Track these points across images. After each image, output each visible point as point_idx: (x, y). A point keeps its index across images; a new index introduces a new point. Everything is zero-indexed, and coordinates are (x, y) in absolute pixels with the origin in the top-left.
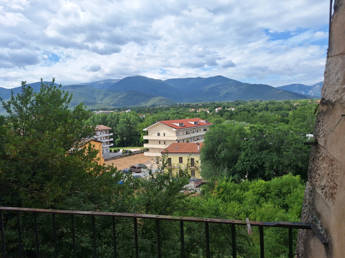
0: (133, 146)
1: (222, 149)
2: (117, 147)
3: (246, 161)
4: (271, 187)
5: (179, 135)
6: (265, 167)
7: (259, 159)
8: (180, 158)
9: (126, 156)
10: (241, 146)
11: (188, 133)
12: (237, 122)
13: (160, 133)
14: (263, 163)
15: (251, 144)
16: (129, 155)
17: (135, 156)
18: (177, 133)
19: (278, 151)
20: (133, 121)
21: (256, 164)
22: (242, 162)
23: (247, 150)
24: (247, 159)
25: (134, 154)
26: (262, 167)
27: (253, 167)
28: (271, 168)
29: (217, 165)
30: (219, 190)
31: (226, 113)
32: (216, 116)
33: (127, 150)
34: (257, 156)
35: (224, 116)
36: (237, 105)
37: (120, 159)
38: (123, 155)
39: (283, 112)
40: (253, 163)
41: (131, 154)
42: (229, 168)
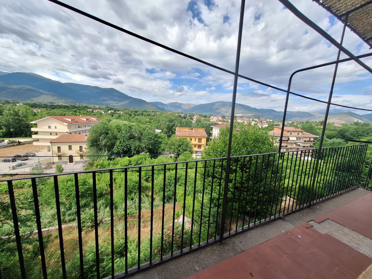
0: (23, 137)
1: (103, 139)
2: (2, 138)
3: (120, 146)
4: (132, 161)
5: (70, 128)
6: (132, 149)
7: (128, 144)
8: (70, 147)
9: (13, 145)
10: (117, 137)
11: (80, 127)
12: (122, 121)
13: (50, 126)
14: (131, 147)
15: (123, 135)
16: (17, 145)
17: (24, 146)
18: (69, 127)
19: (140, 139)
20: (22, 114)
21: (126, 147)
22: (117, 147)
23: (120, 140)
24: (120, 145)
25: (24, 144)
26: (129, 149)
27: (124, 150)
28: (135, 150)
29: (100, 150)
30: (97, 167)
31: (116, 114)
32: (108, 116)
33: (15, 140)
34: (127, 143)
35: (114, 117)
36: (125, 110)
37: (4, 149)
38: (9, 145)
39: (151, 117)
40: (124, 147)
41: (19, 143)
42: (109, 151)
